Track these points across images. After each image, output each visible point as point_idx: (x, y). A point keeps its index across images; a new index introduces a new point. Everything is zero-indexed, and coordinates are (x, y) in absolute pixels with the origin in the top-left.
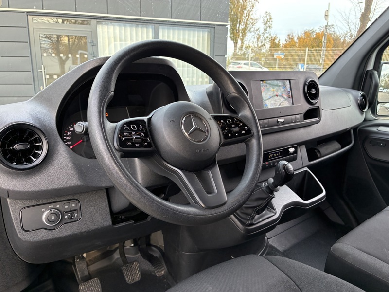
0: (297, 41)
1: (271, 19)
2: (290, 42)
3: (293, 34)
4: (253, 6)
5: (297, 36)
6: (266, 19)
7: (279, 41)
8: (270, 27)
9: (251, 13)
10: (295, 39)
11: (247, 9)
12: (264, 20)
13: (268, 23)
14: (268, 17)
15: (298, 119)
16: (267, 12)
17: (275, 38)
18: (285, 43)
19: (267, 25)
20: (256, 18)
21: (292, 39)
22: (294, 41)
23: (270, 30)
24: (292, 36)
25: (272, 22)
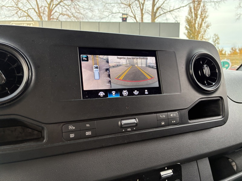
0: (239, 52)
1: (218, 38)
2: (233, 53)
3: (235, 47)
4: (205, 31)
5: (238, 48)
6: (215, 39)
7: (225, 52)
8: (218, 43)
9: (204, 35)
10: (237, 51)
11: (201, 33)
12: (213, 39)
13: (217, 41)
14: (216, 37)
15: (173, 118)
16: (215, 34)
17: (222, 51)
18: (229, 53)
19: (216, 42)
20: (207, 38)
21: (235, 50)
22: (236, 52)
23: (218, 45)
24: (235, 49)
25: (219, 40)
